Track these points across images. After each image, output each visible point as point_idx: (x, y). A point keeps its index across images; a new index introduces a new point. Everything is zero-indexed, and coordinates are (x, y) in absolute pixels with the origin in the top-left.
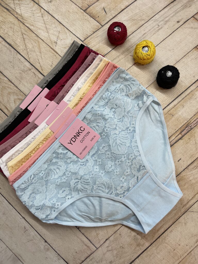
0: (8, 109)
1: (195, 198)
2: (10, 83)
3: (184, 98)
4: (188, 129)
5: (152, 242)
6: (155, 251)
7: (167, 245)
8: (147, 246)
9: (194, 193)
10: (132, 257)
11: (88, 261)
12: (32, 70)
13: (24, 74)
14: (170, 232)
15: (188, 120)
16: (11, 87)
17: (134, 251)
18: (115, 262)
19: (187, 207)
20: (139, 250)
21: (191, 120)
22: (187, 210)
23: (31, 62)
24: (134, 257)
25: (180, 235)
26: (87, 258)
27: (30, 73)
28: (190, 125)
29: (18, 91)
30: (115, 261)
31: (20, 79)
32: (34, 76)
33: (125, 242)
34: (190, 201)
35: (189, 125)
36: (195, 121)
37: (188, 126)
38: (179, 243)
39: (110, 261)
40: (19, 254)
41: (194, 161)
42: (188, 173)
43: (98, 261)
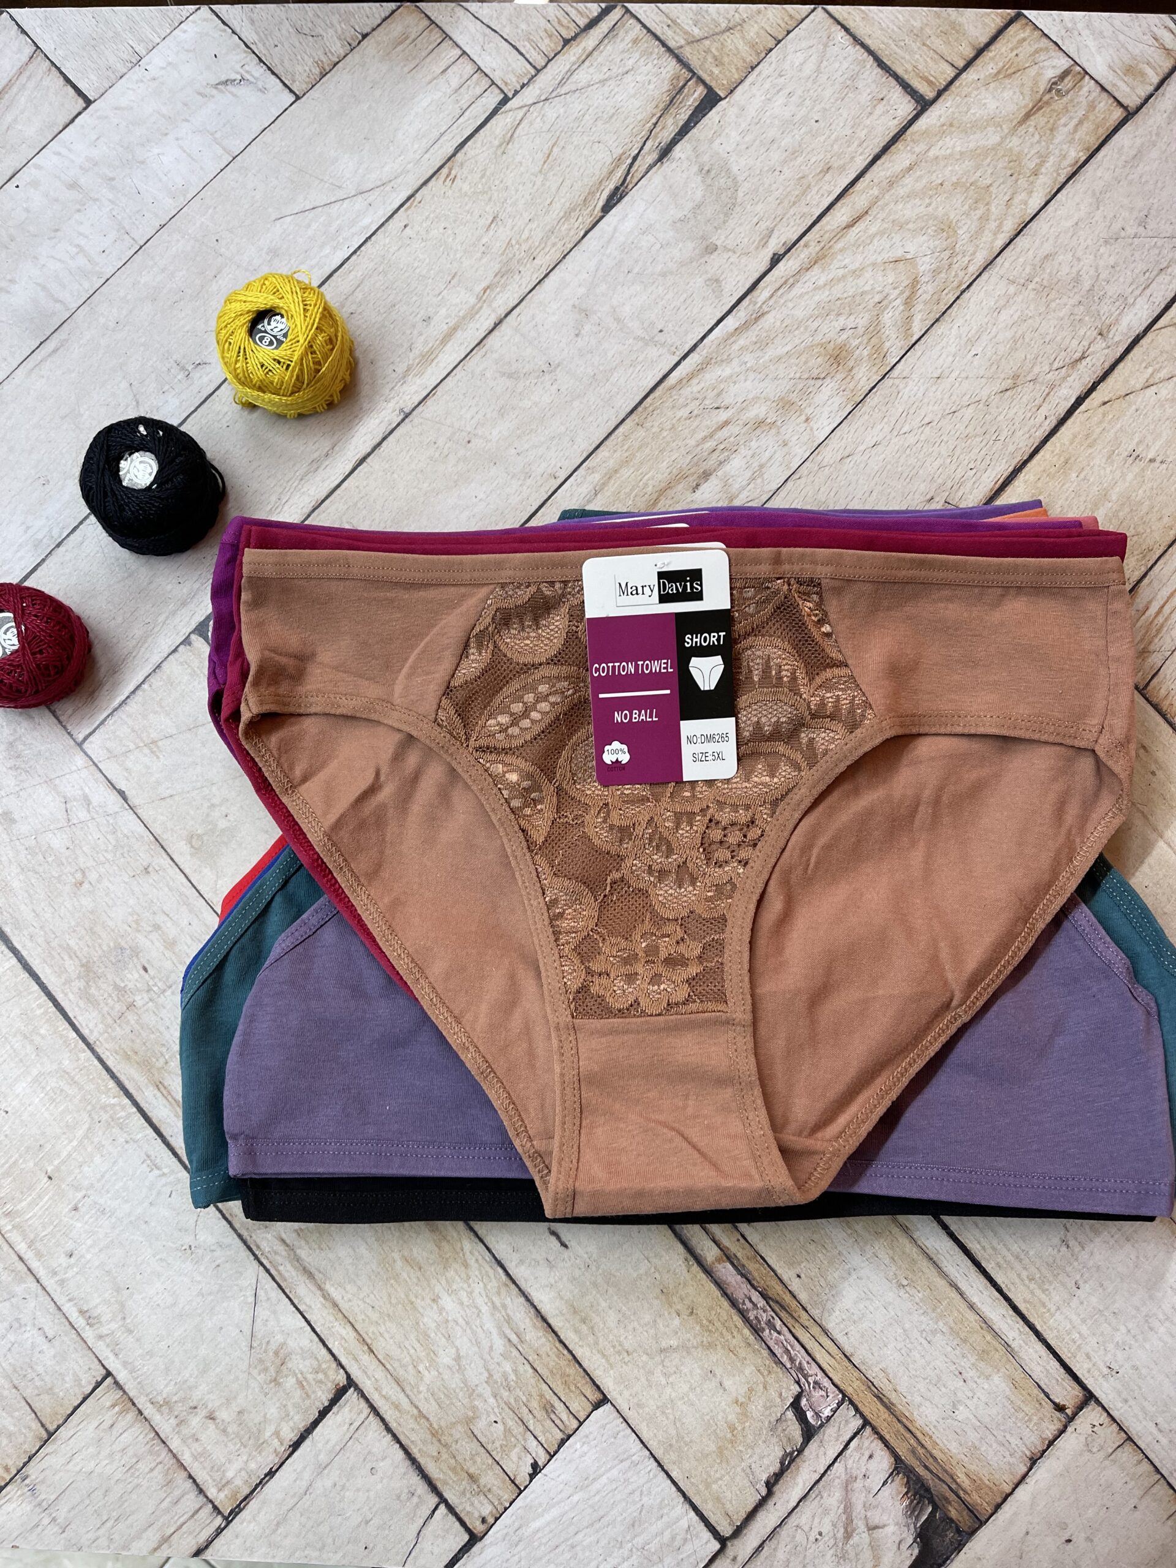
0: (855, 230)
1: (332, 1318)
2: (1010, 227)
3: (961, 1294)
4: (755, 1305)
5: (99, 1050)
6: (55, 1067)
7: (80, 1133)
8: (80, 1018)
9: (360, 1317)
10: (26, 933)
12: (1100, 344)
13: (1072, 302)
14: (148, 1156)
15: (815, 1313)
16: (987, 236)
17: (60, 946)
19: (281, 1268)
20: (59, 976)
21: (815, 1330)
22: (268, 1266)
23: (1150, 335)
24: (29, 944)
25: (129, 1214)
27: (1082, 332)
28: (778, 1324)
29: (961, 274)
31: (1037, 279)
32: (1064, 358)
33: (107, 895)
34: (320, 1288)
35: (783, 1314)
36: (808, 1358)
37: (777, 1308)
38: (82, 1210)
39: (16, 816)
40: (66, 340)
41: (553, 1331)
42: (478, 1288)
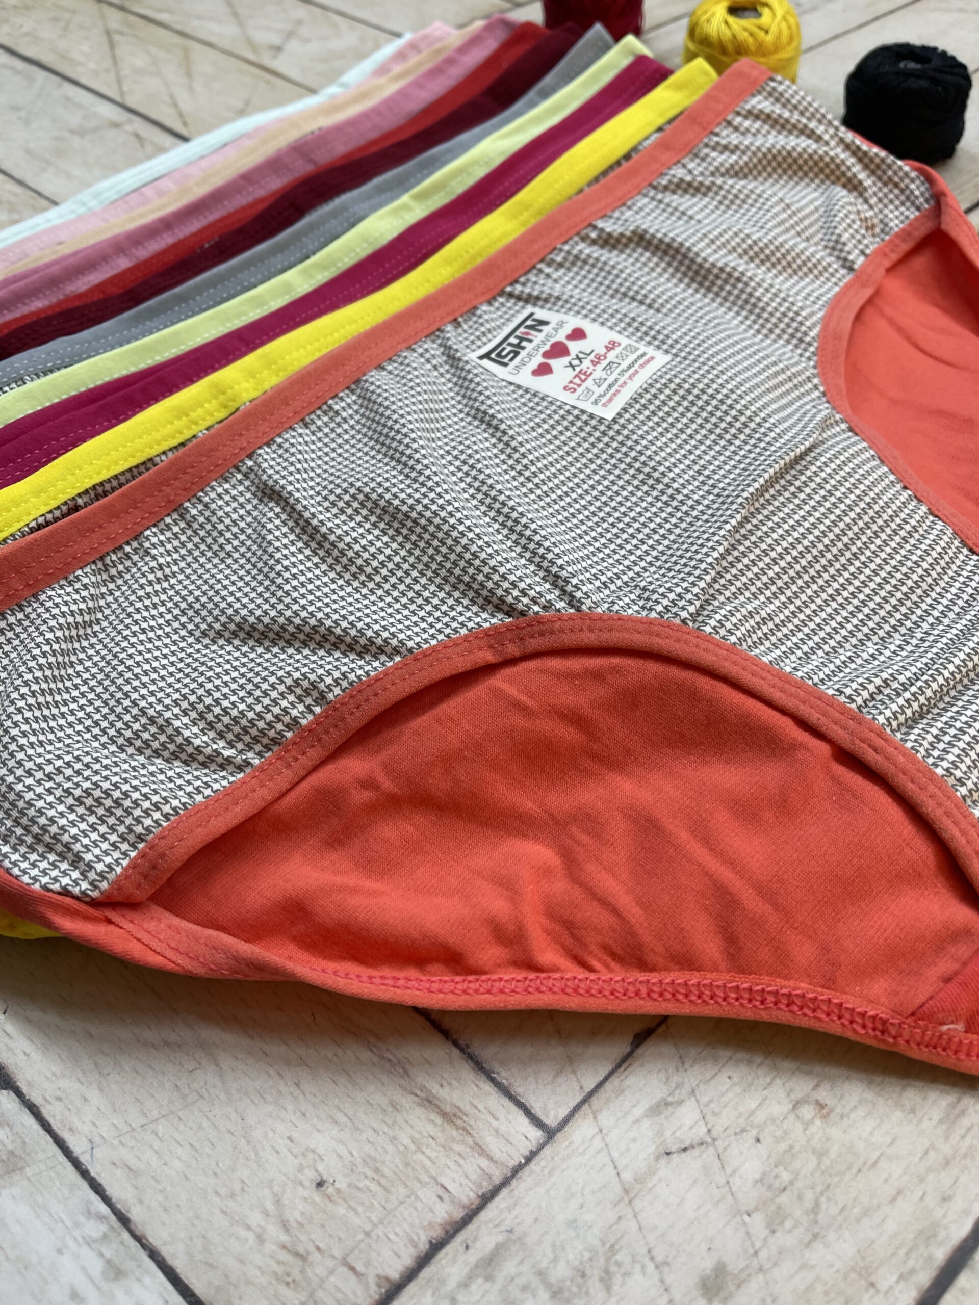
11: (452, 1284)
18: (761, 1277)
26: (436, 1247)
30: (761, 1269)
43: (561, 1272)
